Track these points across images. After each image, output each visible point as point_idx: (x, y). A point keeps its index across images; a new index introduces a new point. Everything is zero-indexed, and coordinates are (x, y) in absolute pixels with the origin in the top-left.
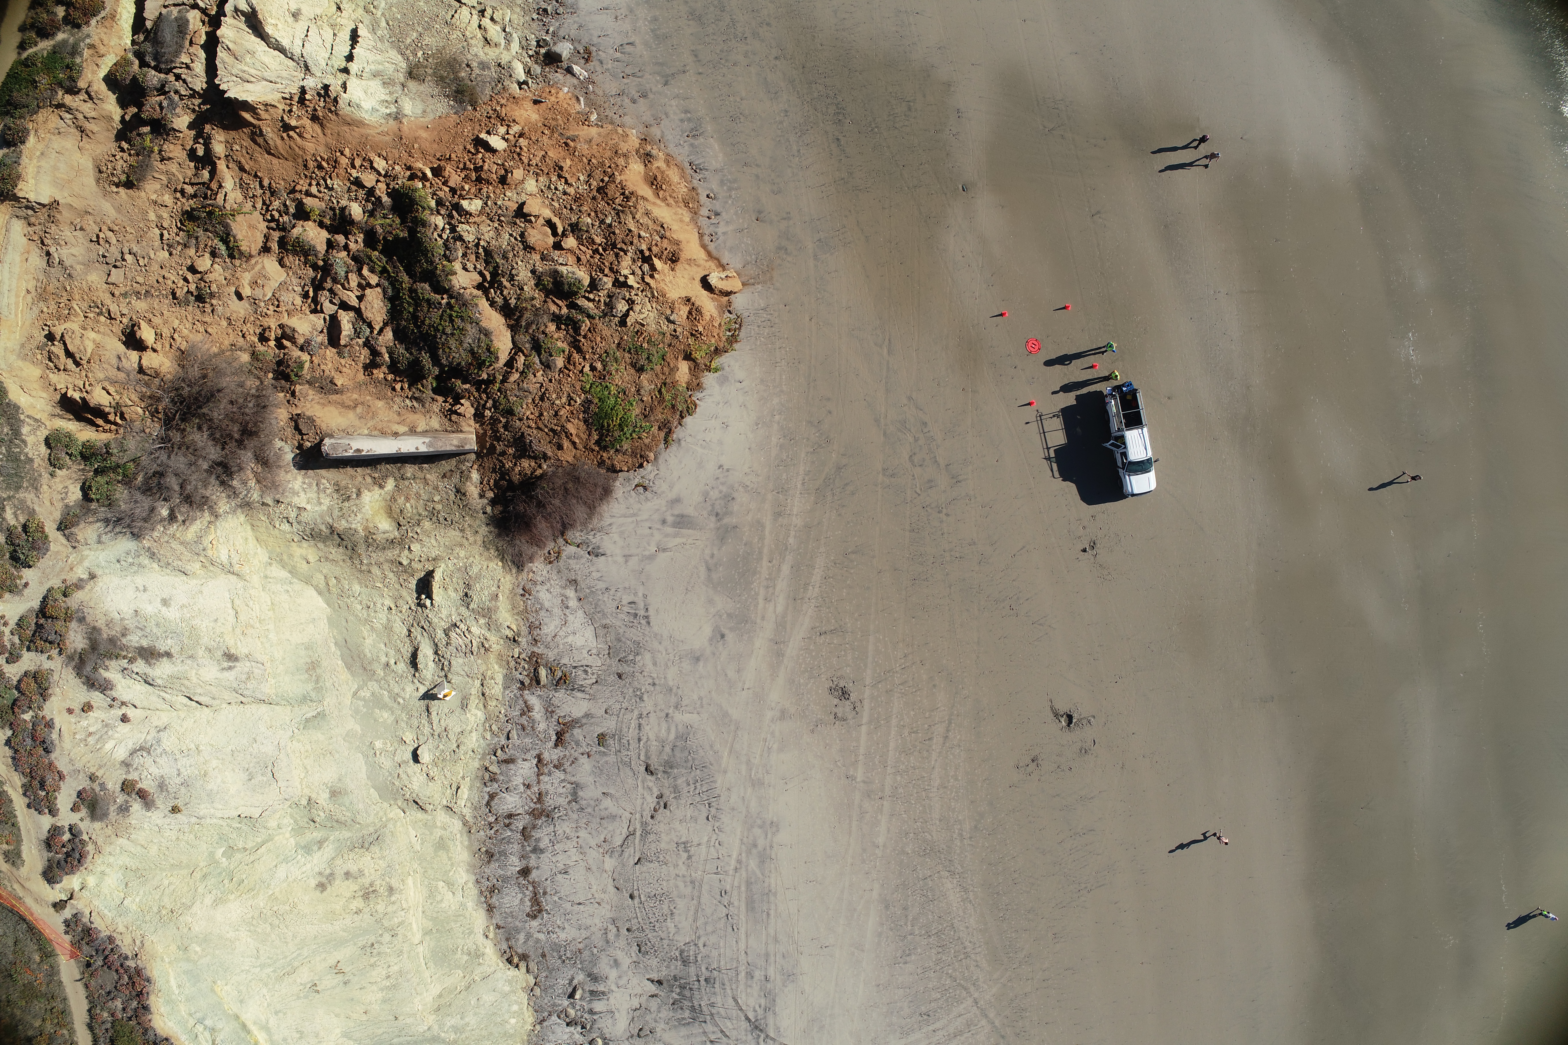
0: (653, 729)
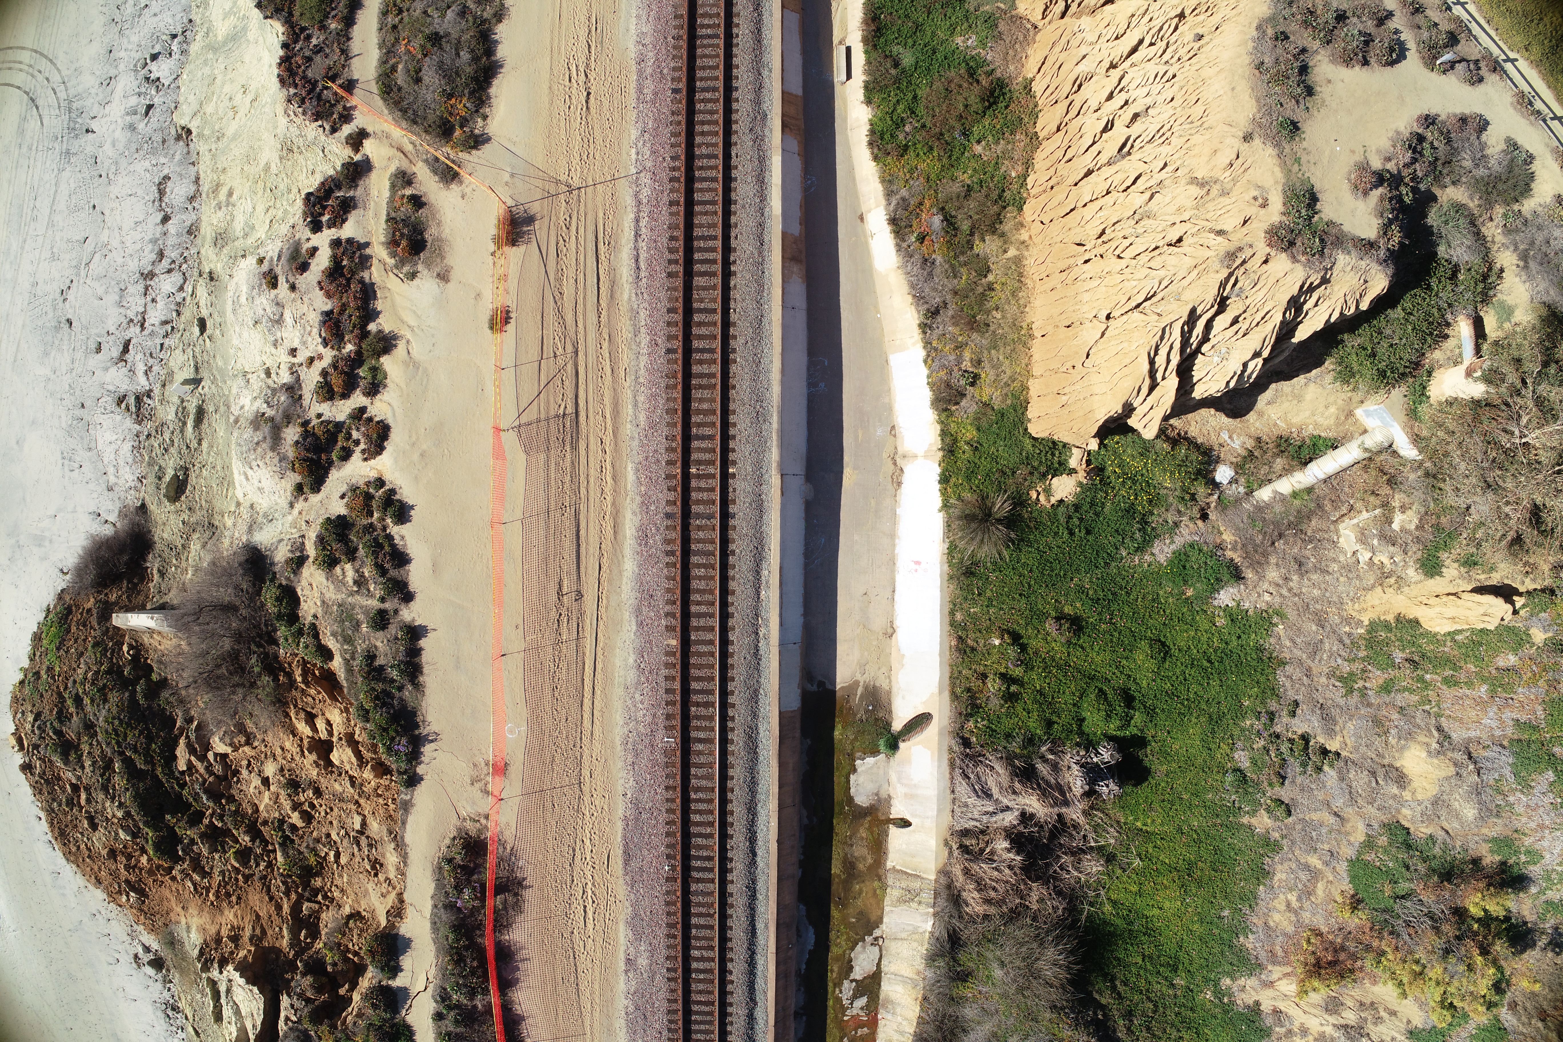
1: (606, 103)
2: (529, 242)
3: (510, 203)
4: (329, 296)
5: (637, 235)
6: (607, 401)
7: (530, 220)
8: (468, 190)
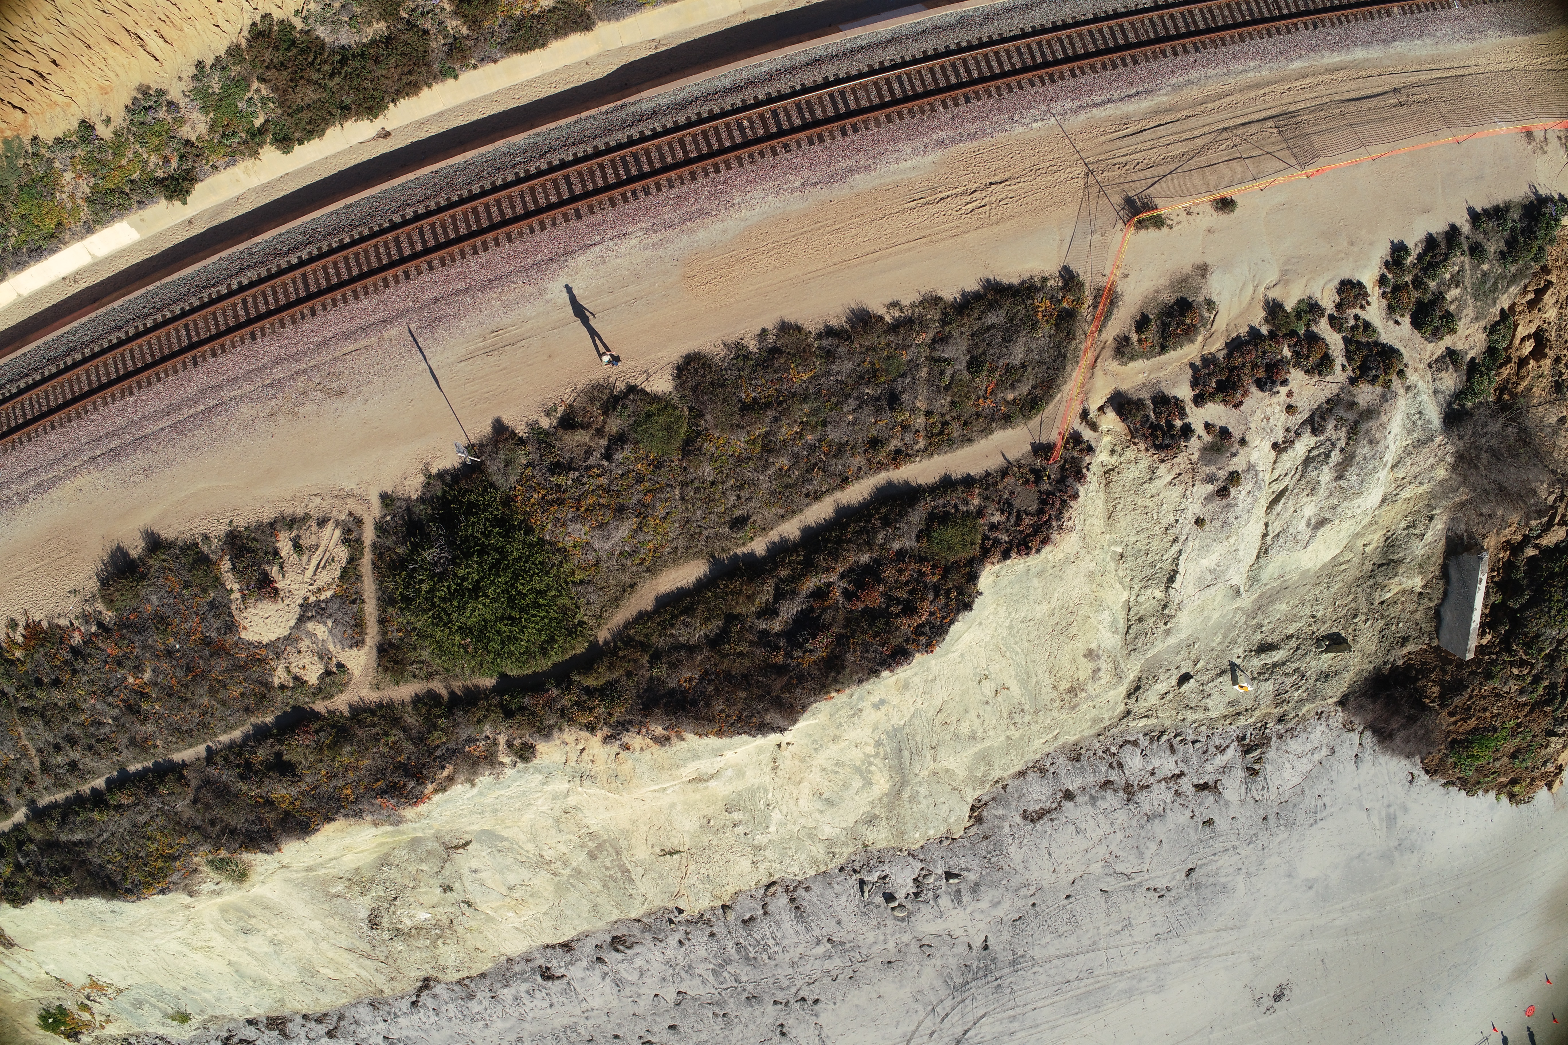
0: (1226, 862)
1: (996, 165)
2: (1149, 197)
3: (1120, 225)
4: (1245, 393)
5: (1110, 101)
6: (1252, 95)
7: (1129, 202)
8: (1119, 273)
